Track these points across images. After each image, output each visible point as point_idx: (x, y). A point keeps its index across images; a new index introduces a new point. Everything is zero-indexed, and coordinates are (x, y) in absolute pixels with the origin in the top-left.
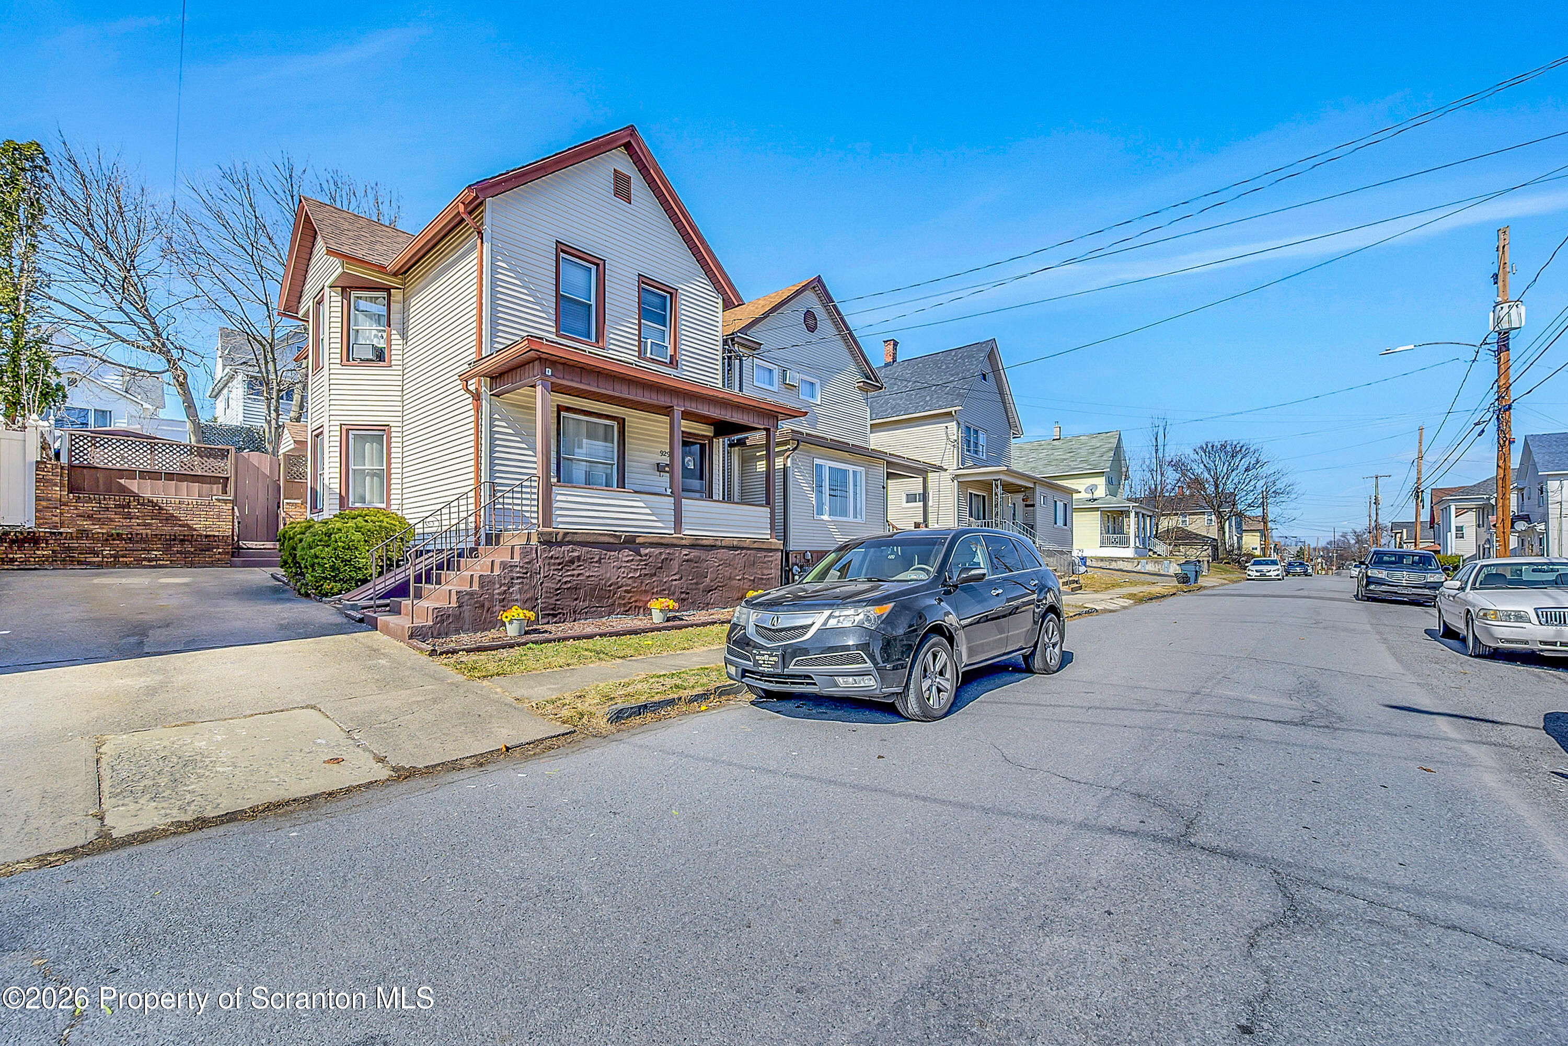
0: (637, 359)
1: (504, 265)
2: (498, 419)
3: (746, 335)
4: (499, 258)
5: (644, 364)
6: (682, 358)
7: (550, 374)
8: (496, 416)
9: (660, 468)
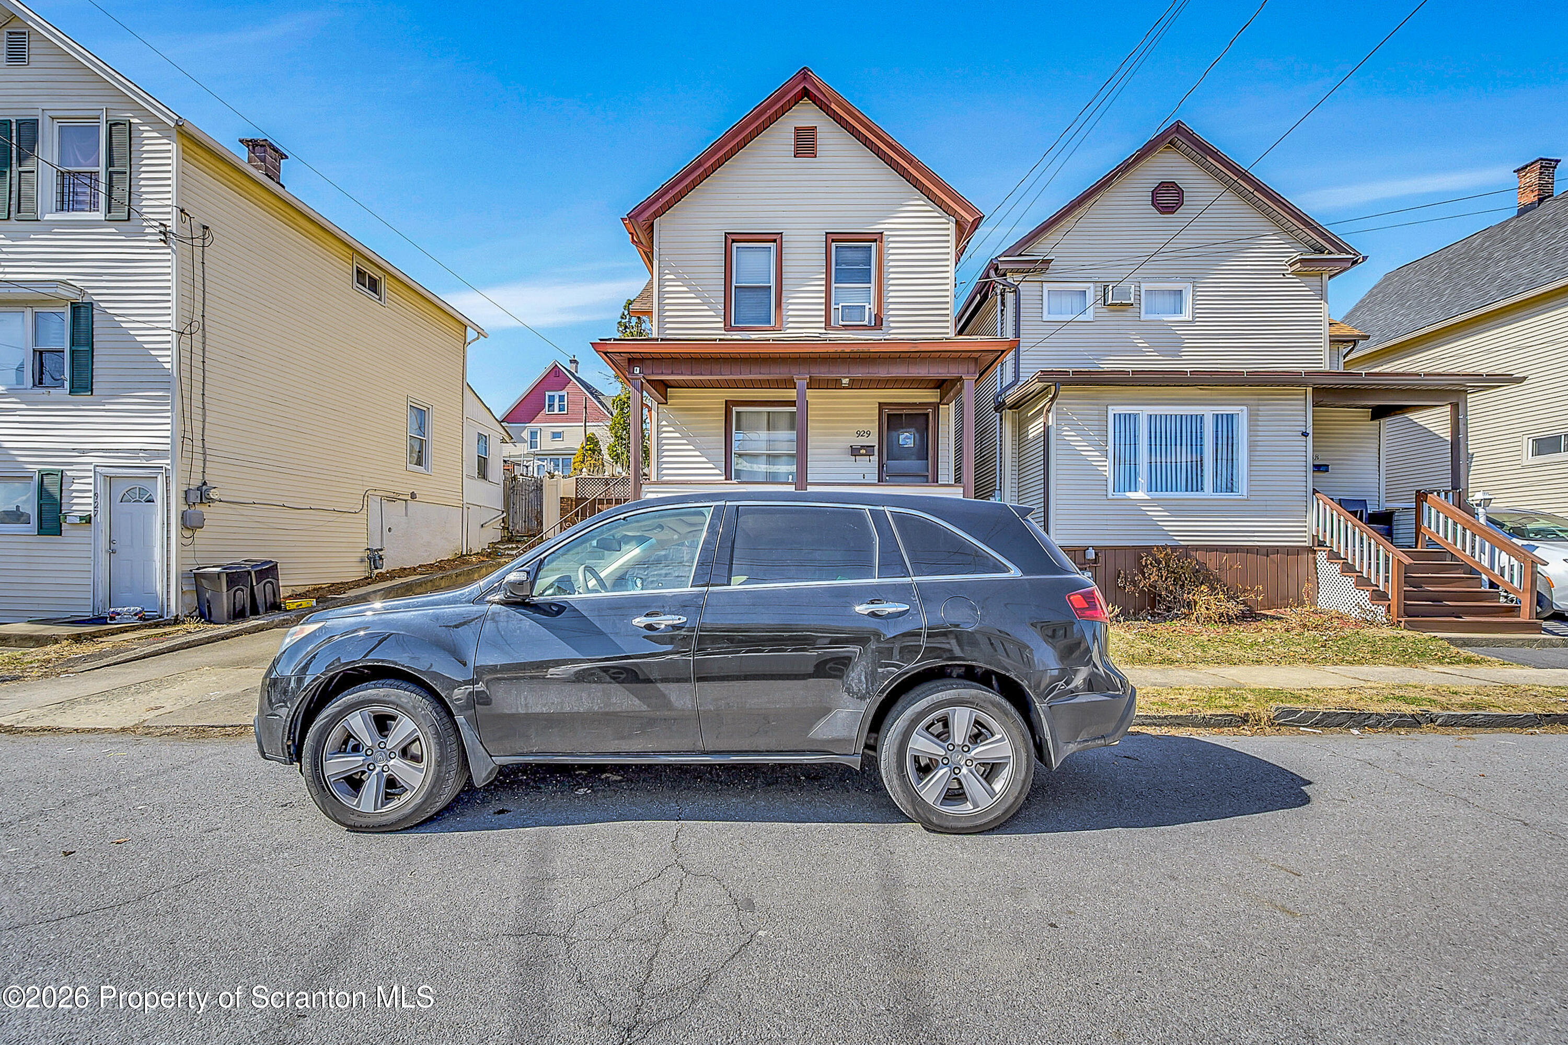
0: (823, 331)
1: (672, 277)
2: (665, 426)
3: (1020, 255)
4: (667, 271)
5: (833, 335)
6: (892, 314)
7: (638, 372)
8: (664, 423)
9: (855, 452)
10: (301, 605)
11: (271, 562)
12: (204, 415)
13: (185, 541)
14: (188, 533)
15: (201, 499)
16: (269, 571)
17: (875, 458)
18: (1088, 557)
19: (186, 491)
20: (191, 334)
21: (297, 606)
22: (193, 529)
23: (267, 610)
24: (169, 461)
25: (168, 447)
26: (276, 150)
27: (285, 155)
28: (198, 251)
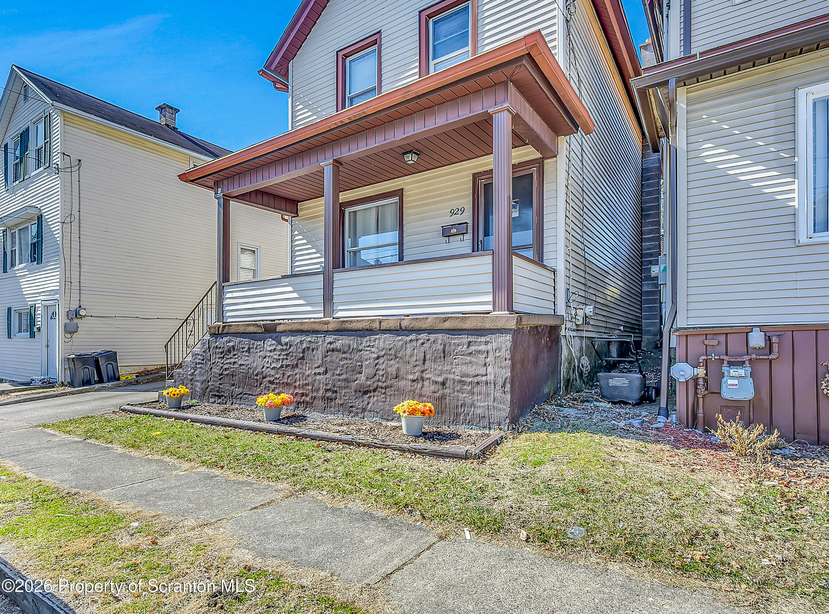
4: (297, 104)
7: (220, 192)
8: (296, 233)
9: (446, 233)
10: (128, 378)
11: (111, 351)
12: (80, 268)
13: (67, 340)
14: (69, 336)
15: (76, 316)
16: (112, 356)
17: (468, 237)
18: (752, 344)
19: (68, 312)
20: (71, 222)
21: (126, 378)
22: (72, 333)
23: (109, 380)
24: (58, 296)
25: (58, 288)
26: (171, 108)
27: (178, 110)
28: (75, 174)
